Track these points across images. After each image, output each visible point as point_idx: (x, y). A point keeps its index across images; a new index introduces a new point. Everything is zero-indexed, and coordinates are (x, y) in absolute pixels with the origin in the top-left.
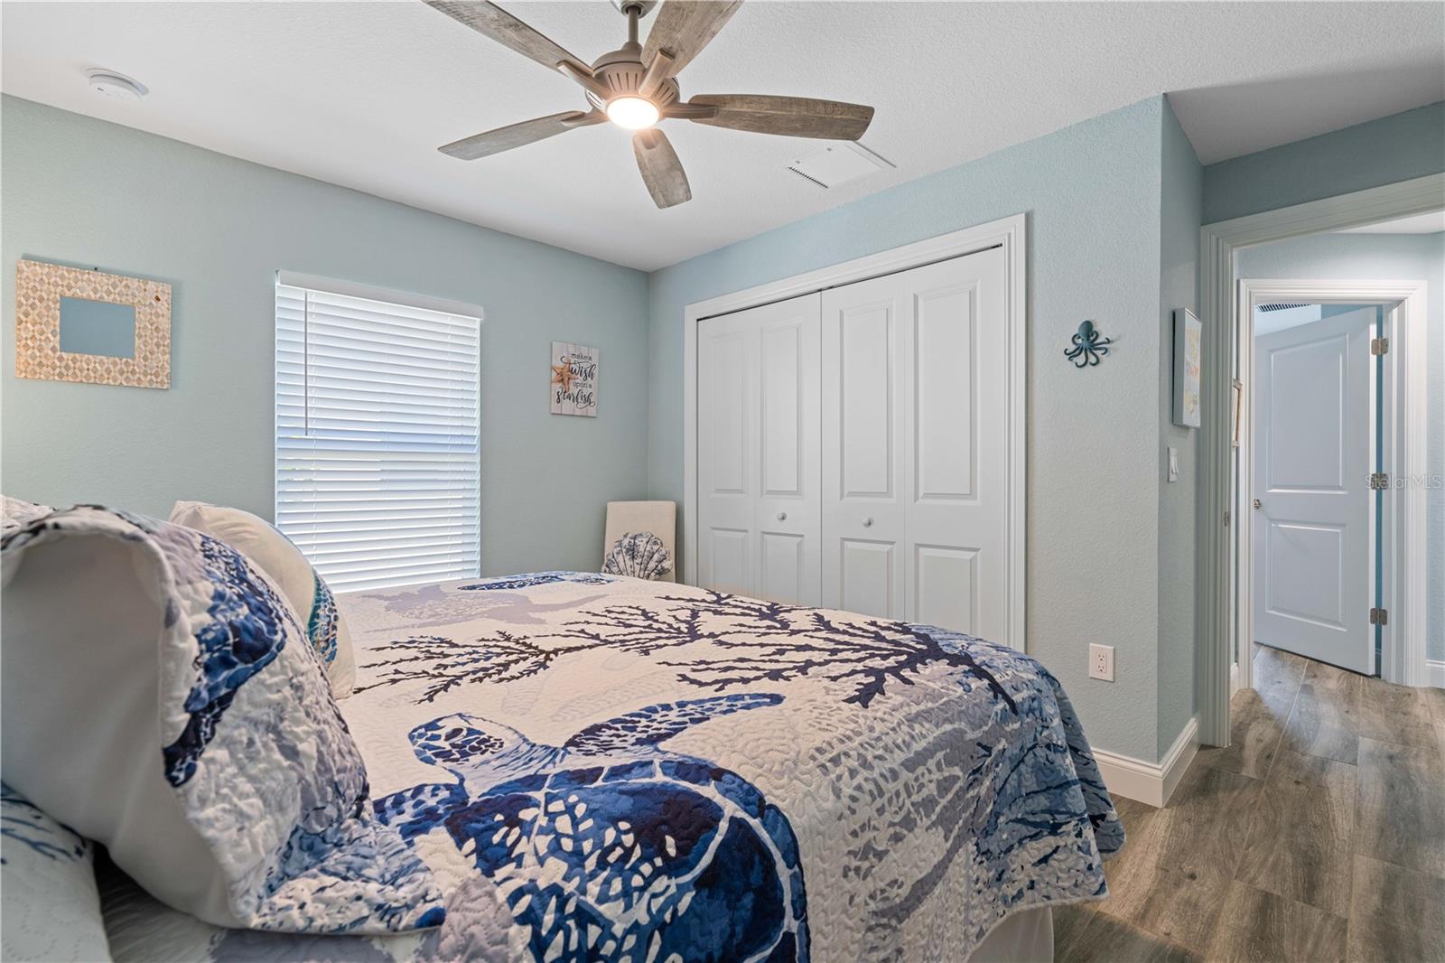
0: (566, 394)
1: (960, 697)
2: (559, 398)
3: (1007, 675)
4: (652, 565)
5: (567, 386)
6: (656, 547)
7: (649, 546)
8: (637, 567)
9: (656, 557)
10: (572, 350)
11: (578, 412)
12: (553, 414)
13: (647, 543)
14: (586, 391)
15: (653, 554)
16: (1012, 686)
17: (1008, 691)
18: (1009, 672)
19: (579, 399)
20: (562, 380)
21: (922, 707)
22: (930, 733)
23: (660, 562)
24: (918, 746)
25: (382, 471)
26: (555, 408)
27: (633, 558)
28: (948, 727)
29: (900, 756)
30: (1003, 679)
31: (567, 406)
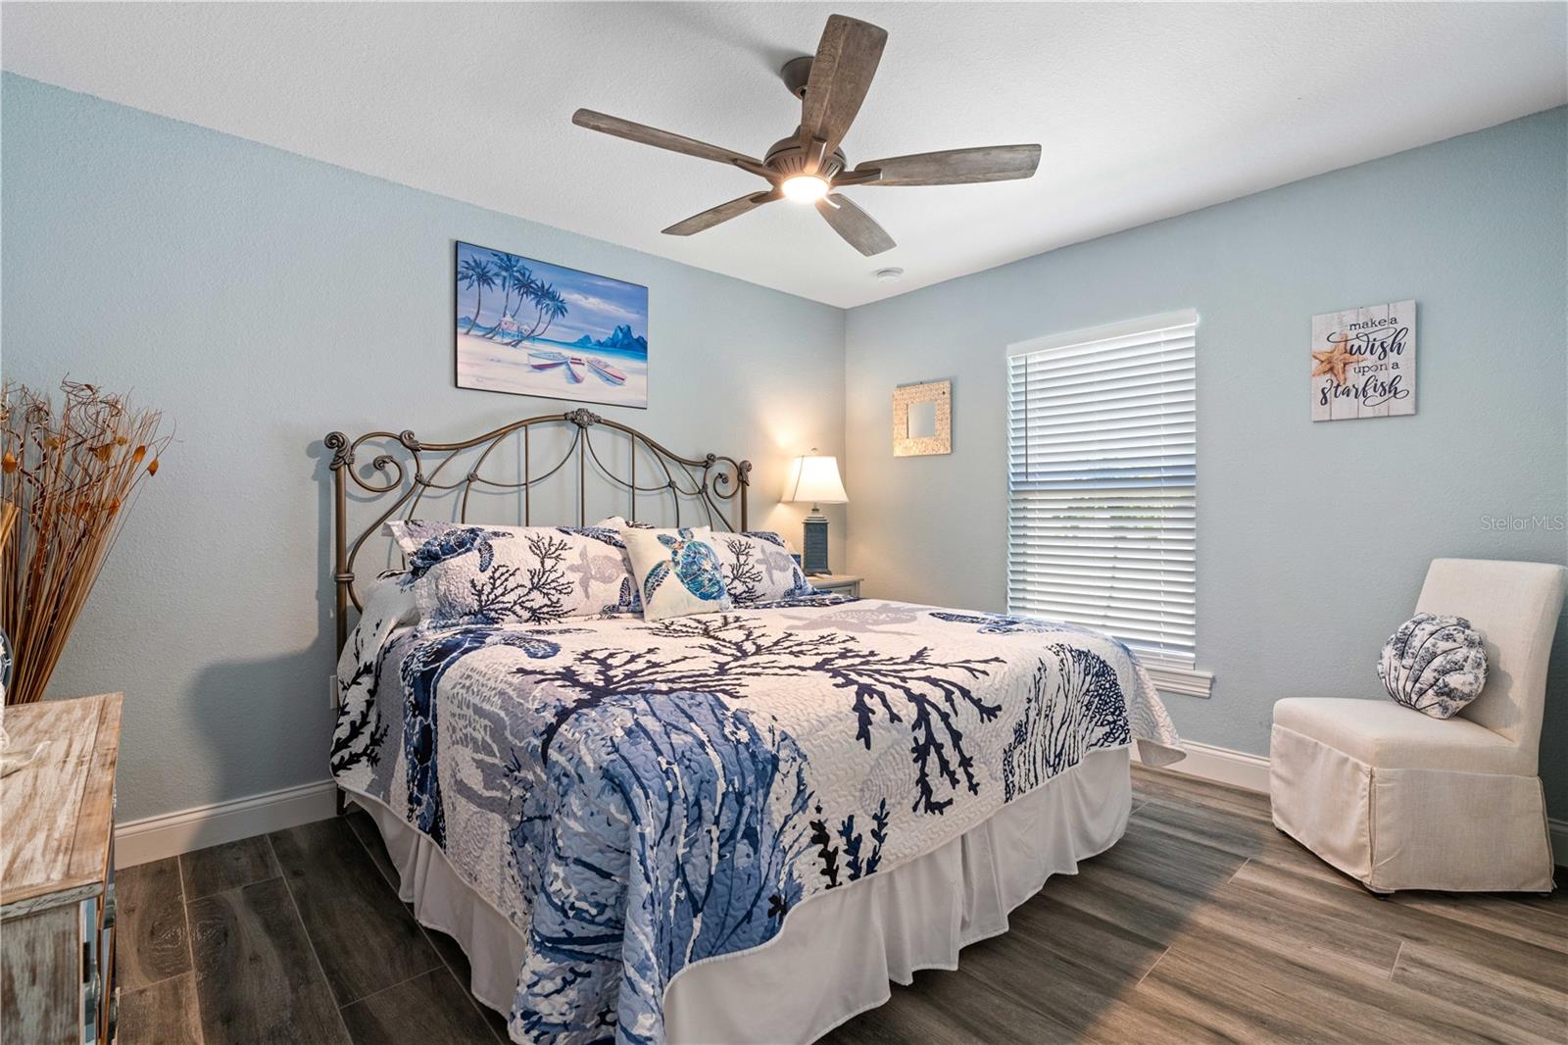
0: (1340, 389)
1: (529, 710)
2: (1325, 397)
3: (573, 735)
4: (1428, 675)
5: (1342, 377)
6: (1443, 645)
7: (1431, 640)
8: (1404, 673)
9: (1437, 662)
10: (1350, 318)
11: (1367, 412)
12: (1315, 422)
13: (1432, 634)
14: (1385, 377)
15: (1434, 655)
16: (561, 743)
17: (555, 743)
18: (577, 735)
19: (1370, 392)
20: (1331, 369)
21: (511, 693)
22: (494, 707)
23: (1445, 672)
24: (486, 706)
25: (1109, 507)
26: (1322, 413)
27: (1402, 656)
28: (502, 714)
29: (476, 700)
30: (566, 733)
31: (1342, 406)
